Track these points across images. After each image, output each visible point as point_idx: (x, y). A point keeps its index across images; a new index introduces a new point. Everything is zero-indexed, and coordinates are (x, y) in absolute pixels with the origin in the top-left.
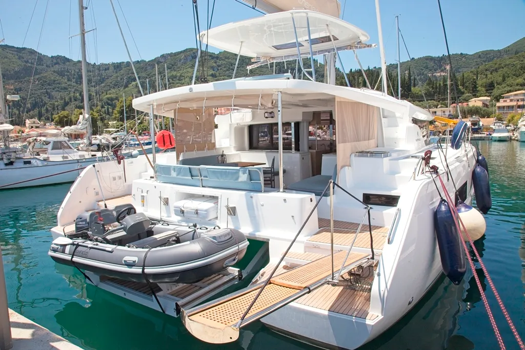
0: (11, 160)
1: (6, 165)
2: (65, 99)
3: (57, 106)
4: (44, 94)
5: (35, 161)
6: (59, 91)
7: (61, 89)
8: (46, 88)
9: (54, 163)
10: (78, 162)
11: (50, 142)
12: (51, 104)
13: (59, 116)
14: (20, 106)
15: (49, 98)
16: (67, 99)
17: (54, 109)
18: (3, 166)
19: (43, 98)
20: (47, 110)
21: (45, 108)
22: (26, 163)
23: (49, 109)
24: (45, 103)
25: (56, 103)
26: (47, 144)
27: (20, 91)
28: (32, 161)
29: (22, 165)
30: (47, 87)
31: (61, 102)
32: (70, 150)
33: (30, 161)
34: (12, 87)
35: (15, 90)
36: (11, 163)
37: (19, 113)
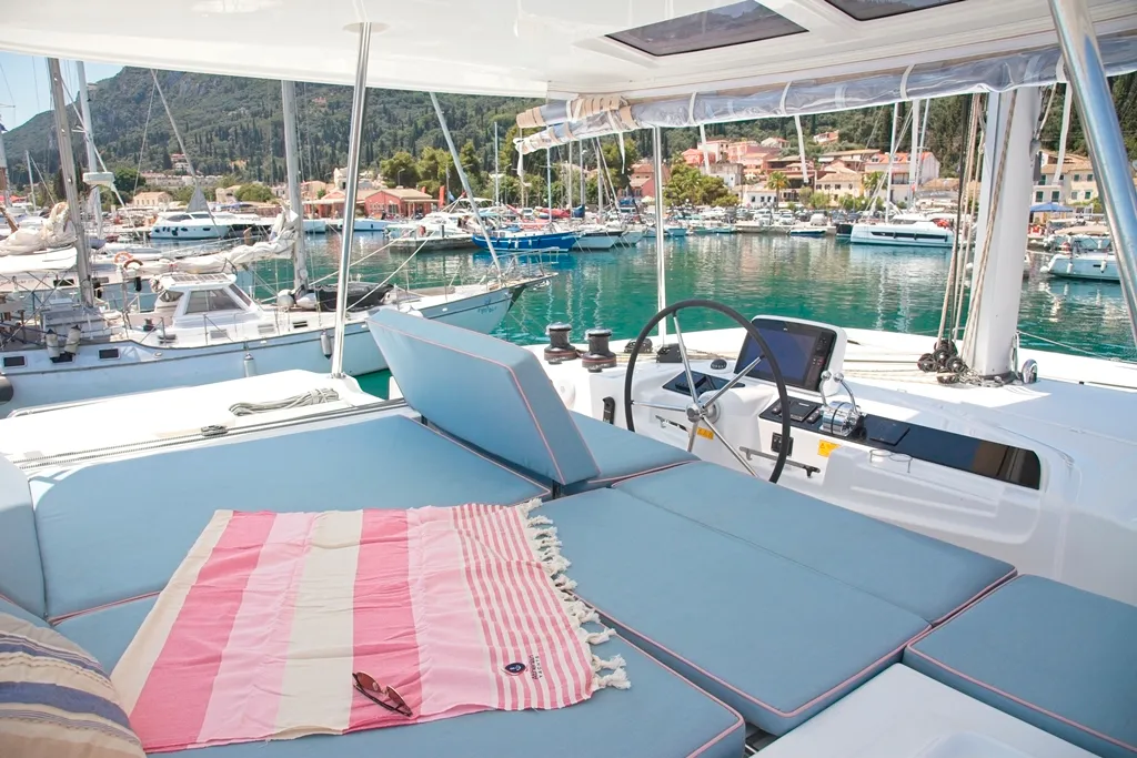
0: (67, 349)
1: (54, 360)
2: (416, 124)
3: (402, 139)
4: (380, 113)
5: (130, 348)
6: (406, 107)
7: (413, 102)
8: (383, 102)
9: (181, 354)
10: (245, 349)
11: (182, 294)
12: (390, 134)
13: (391, 164)
14: (337, 139)
15: (389, 121)
16: (420, 124)
17: (395, 145)
18: (48, 365)
19: (377, 121)
20: (382, 145)
21: (379, 143)
22: (104, 354)
23: (387, 143)
24: (382, 132)
25: (400, 132)
26: (174, 300)
27: (338, 107)
28: (122, 349)
29: (95, 360)
30: (386, 100)
31: (408, 130)
32: (235, 312)
33: (116, 350)
34: (324, 101)
35: (329, 106)
36: (66, 357)
37: (334, 153)
